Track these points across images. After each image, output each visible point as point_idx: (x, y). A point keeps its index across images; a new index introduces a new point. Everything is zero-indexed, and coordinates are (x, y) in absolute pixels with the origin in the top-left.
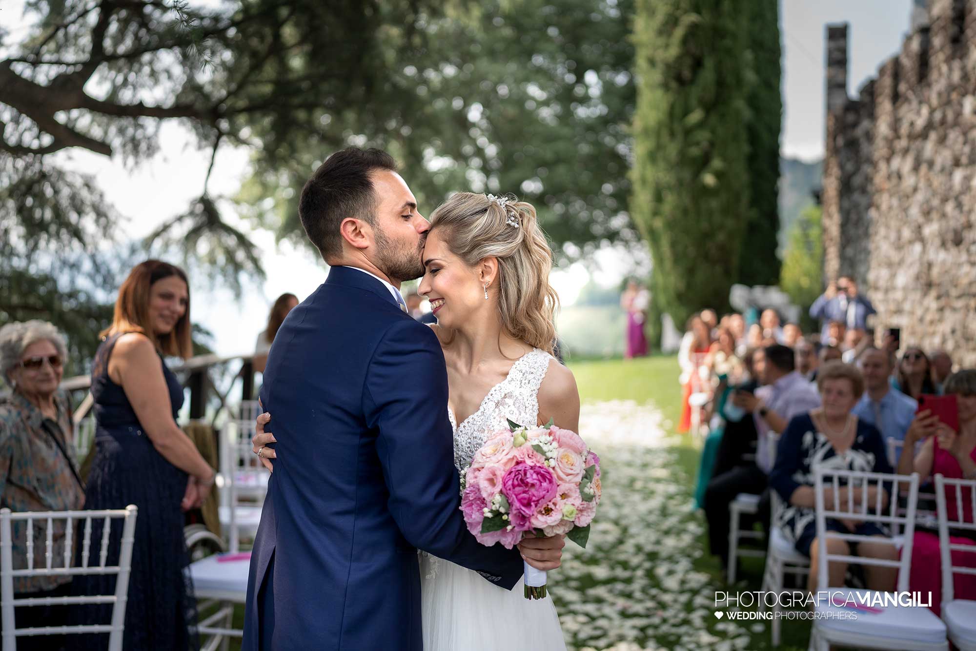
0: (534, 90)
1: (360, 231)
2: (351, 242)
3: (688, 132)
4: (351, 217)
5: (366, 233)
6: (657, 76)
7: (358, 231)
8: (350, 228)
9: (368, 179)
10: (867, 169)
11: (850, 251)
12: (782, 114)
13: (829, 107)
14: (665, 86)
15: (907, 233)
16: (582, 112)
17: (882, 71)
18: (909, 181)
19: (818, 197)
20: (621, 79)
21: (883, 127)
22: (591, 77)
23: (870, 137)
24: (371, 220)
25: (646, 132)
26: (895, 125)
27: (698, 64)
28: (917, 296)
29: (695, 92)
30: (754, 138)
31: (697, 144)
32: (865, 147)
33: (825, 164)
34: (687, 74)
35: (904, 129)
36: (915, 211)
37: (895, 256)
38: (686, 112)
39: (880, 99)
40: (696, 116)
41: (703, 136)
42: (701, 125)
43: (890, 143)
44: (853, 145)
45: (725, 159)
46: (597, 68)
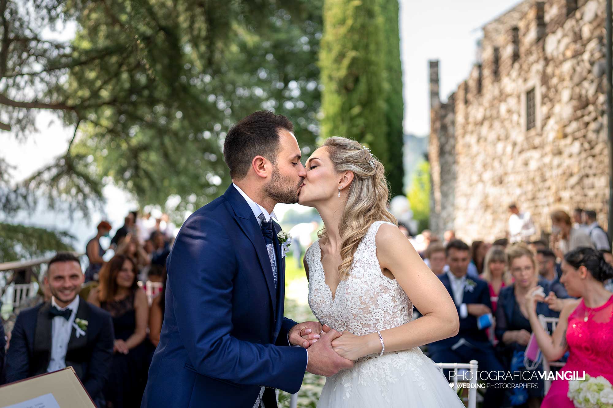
0: (259, 92)
1: (264, 166)
2: (257, 172)
3: (352, 119)
4: (262, 155)
5: (267, 168)
6: (333, 86)
7: (262, 166)
8: (258, 163)
9: (278, 134)
10: (452, 141)
11: (445, 188)
12: (404, 109)
13: (432, 106)
14: (339, 92)
15: (475, 178)
16: (289, 105)
17: (459, 87)
18: (475, 148)
19: (427, 157)
20: (311, 86)
21: (460, 118)
22: (293, 85)
23: (453, 123)
24: (273, 160)
25: (328, 119)
26: (467, 117)
27: (357, 80)
28: (480, 212)
29: (356, 97)
30: (389, 123)
31: (358, 126)
32: (450, 129)
33: (429, 138)
34: (351, 85)
35: (471, 120)
36: (478, 166)
37: (469, 191)
38: (351, 108)
39: (458, 102)
40: (356, 110)
41: (361, 122)
42: (360, 115)
43: (464, 127)
44: (444, 128)
45: (374, 134)
46: (296, 79)
